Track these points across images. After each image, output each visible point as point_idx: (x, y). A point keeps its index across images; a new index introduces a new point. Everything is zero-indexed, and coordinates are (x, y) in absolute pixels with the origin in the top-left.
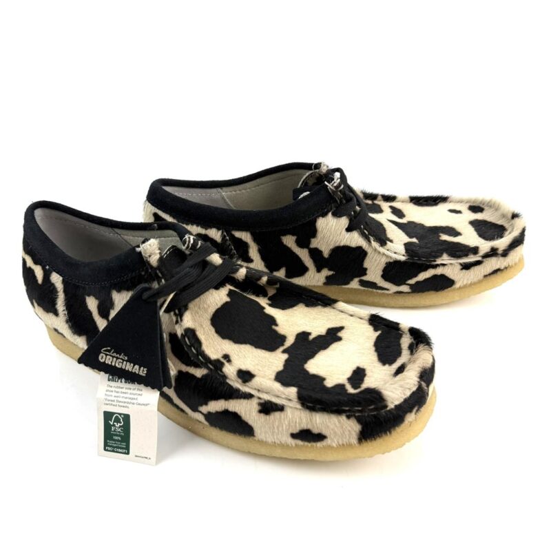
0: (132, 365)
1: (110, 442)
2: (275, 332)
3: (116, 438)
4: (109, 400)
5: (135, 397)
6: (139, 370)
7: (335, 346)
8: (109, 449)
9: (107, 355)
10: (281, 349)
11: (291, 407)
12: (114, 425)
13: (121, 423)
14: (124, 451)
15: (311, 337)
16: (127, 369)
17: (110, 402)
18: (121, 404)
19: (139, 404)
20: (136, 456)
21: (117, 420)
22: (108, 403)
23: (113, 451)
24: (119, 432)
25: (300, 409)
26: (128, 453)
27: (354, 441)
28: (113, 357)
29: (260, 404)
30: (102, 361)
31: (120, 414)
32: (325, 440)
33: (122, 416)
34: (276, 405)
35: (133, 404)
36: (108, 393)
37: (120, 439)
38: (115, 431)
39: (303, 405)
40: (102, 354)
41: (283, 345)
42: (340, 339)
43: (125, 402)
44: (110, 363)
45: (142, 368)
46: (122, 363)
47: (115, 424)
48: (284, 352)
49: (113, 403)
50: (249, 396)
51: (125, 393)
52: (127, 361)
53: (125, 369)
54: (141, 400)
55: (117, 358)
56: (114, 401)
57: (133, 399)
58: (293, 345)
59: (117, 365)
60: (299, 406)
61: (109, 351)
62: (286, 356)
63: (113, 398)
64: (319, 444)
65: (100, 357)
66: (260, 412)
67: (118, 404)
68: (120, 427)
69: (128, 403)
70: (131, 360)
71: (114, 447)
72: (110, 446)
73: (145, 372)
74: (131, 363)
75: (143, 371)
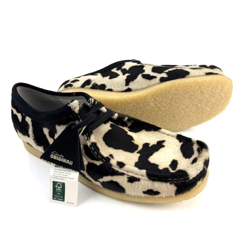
0: (66, 160)
1: (56, 196)
2: (133, 143)
3: (58, 194)
4: (55, 176)
5: (68, 175)
6: (69, 162)
7: (162, 150)
8: (55, 198)
9: (54, 155)
10: (137, 151)
11: (143, 179)
12: (57, 188)
13: (61, 187)
14: (62, 200)
15: (150, 146)
16: (63, 162)
17: (56, 177)
18: (61, 178)
19: (69, 178)
20: (68, 202)
21: (59, 185)
22: (55, 177)
23: (57, 200)
24: (60, 191)
25: (148, 180)
26: (64, 201)
27: (173, 194)
28: (57, 156)
29: (128, 178)
30: (52, 158)
31: (60, 183)
32: (160, 195)
33: (61, 183)
34: (136, 178)
35: (67, 178)
36: (55, 173)
37: (60, 194)
38: (58, 190)
39: (149, 178)
40: (52, 155)
41: (137, 149)
42: (163, 146)
43: (63, 177)
44: (55, 159)
45: (71, 161)
46: (61, 159)
47: (58, 187)
48: (138, 153)
49: (57, 177)
50: (123, 174)
51: (63, 173)
52: (63, 158)
53: (62, 162)
54: (70, 176)
55: (59, 157)
56: (57, 176)
57: (66, 176)
58: (142, 150)
59: (59, 160)
60: (147, 179)
61: (55, 153)
62: (139, 155)
63: (57, 175)
64: (156, 196)
65: (51, 156)
66: (128, 181)
67: (59, 178)
68: (60, 188)
69: (64, 177)
70: (65, 158)
71: (57, 198)
72: (56, 197)
73: (72, 163)
74: (65, 159)
75: (71, 163)
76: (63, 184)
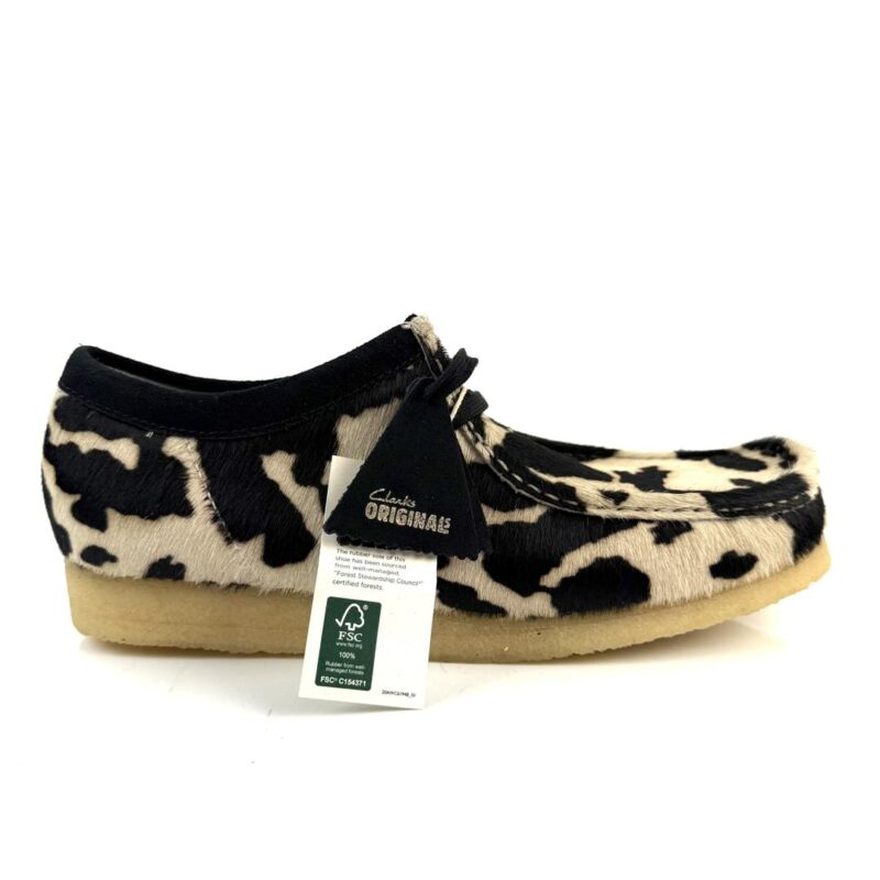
0: (424, 515)
1: (332, 666)
3: (346, 655)
4: (343, 575)
5: (394, 570)
6: (438, 523)
8: (327, 680)
9: (379, 503)
11: (700, 520)
12: (344, 628)
13: (359, 622)
14: (358, 682)
16: (415, 526)
17: (345, 578)
18: (367, 582)
19: (404, 582)
20: (385, 692)
21: (353, 617)
22: (341, 579)
23: (336, 685)
24: (353, 642)
25: (715, 520)
26: (367, 688)
27: (790, 559)
28: (391, 505)
29: (653, 531)
30: (371, 517)
31: (361, 603)
32: (756, 567)
33: (366, 607)
34: (677, 523)
35: (391, 581)
36: (340, 562)
37: (353, 657)
38: (344, 640)
39: (716, 511)
40: (370, 504)
43: (375, 578)
44: (385, 520)
45: (442, 518)
46: (407, 514)
47: (348, 624)
49: (352, 580)
50: (631, 523)
51: (374, 563)
52: (415, 510)
53: (412, 527)
54: (405, 575)
55: (398, 507)
56: (353, 576)
57: (389, 573)
59: (398, 521)
60: (713, 516)
61: (382, 495)
63: (351, 571)
64: (747, 578)
65: (367, 510)
66: (657, 542)
67: (361, 581)
68: (357, 630)
69: (382, 579)
70: (424, 507)
71: (338, 676)
72: (330, 674)
73: (448, 526)
74: (422, 512)
75: (445, 524)
76: (374, 610)
